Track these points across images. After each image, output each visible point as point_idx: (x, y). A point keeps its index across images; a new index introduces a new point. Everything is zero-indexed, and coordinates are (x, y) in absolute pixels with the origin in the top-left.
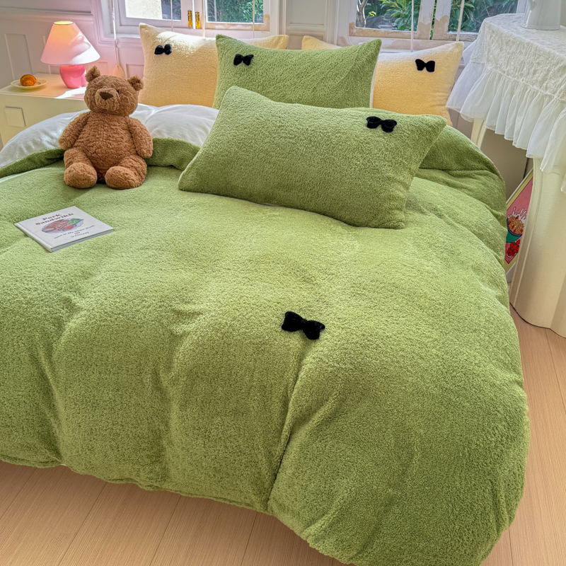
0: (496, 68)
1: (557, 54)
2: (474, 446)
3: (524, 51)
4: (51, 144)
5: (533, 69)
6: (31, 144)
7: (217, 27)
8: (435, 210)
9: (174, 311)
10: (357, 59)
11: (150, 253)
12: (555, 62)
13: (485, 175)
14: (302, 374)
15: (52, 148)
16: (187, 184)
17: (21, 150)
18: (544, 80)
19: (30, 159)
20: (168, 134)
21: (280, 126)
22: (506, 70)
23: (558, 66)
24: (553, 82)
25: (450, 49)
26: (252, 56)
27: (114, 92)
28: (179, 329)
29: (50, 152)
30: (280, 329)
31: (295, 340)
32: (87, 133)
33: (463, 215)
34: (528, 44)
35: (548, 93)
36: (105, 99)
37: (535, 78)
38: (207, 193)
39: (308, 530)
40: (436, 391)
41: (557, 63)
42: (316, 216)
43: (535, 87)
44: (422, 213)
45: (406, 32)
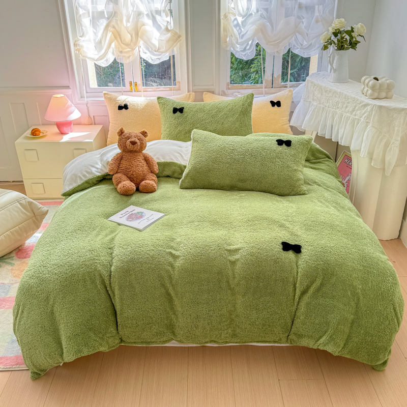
0: (320, 104)
1: (359, 98)
2: (383, 290)
3: (338, 96)
4: (98, 172)
5: (345, 105)
6: (85, 173)
8: (315, 183)
9: (227, 250)
10: (243, 105)
11: (197, 224)
12: (359, 102)
13: (327, 161)
14: (300, 270)
15: (99, 174)
16: (186, 185)
17: (80, 177)
18: (353, 111)
19: (87, 182)
20: (163, 159)
21: (233, 150)
22: (327, 105)
23: (361, 104)
24: (359, 112)
25: (286, 93)
26: (183, 108)
27: (137, 141)
28: (232, 258)
29: (99, 177)
30: (282, 251)
31: (291, 254)
32: (124, 164)
33: (329, 184)
34: (340, 93)
35: (356, 117)
36: (134, 145)
37: (347, 110)
38: (197, 188)
39: (319, 342)
40: (361, 268)
41: (360, 103)
42: (262, 193)
43: (347, 114)
44: (310, 185)
45: (258, 85)
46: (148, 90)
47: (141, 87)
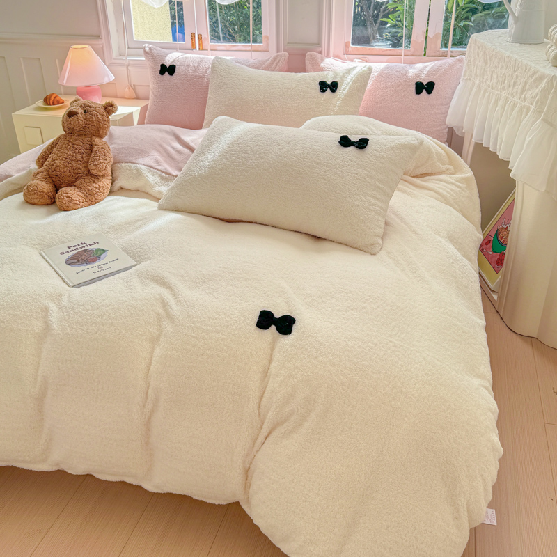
3: (505, 64)
5: (513, 81)
12: (532, 73)
18: (523, 91)
22: (490, 84)
23: (534, 77)
24: (530, 92)
36: (70, 116)
46: (219, 48)
47: (208, 43)
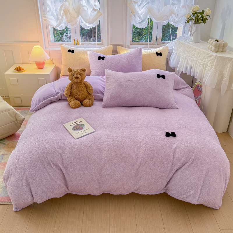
3: (194, 50)
5: (199, 56)
7: (84, 44)
22: (188, 55)
24: (207, 59)
35: (205, 63)
36: (77, 79)
41: (208, 54)
43: (200, 61)
45: (148, 43)
47: (80, 43)
